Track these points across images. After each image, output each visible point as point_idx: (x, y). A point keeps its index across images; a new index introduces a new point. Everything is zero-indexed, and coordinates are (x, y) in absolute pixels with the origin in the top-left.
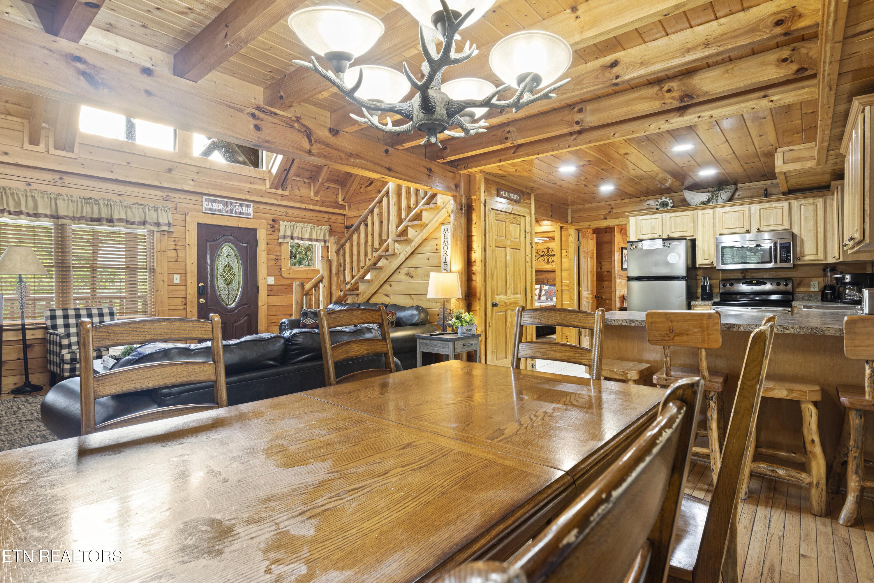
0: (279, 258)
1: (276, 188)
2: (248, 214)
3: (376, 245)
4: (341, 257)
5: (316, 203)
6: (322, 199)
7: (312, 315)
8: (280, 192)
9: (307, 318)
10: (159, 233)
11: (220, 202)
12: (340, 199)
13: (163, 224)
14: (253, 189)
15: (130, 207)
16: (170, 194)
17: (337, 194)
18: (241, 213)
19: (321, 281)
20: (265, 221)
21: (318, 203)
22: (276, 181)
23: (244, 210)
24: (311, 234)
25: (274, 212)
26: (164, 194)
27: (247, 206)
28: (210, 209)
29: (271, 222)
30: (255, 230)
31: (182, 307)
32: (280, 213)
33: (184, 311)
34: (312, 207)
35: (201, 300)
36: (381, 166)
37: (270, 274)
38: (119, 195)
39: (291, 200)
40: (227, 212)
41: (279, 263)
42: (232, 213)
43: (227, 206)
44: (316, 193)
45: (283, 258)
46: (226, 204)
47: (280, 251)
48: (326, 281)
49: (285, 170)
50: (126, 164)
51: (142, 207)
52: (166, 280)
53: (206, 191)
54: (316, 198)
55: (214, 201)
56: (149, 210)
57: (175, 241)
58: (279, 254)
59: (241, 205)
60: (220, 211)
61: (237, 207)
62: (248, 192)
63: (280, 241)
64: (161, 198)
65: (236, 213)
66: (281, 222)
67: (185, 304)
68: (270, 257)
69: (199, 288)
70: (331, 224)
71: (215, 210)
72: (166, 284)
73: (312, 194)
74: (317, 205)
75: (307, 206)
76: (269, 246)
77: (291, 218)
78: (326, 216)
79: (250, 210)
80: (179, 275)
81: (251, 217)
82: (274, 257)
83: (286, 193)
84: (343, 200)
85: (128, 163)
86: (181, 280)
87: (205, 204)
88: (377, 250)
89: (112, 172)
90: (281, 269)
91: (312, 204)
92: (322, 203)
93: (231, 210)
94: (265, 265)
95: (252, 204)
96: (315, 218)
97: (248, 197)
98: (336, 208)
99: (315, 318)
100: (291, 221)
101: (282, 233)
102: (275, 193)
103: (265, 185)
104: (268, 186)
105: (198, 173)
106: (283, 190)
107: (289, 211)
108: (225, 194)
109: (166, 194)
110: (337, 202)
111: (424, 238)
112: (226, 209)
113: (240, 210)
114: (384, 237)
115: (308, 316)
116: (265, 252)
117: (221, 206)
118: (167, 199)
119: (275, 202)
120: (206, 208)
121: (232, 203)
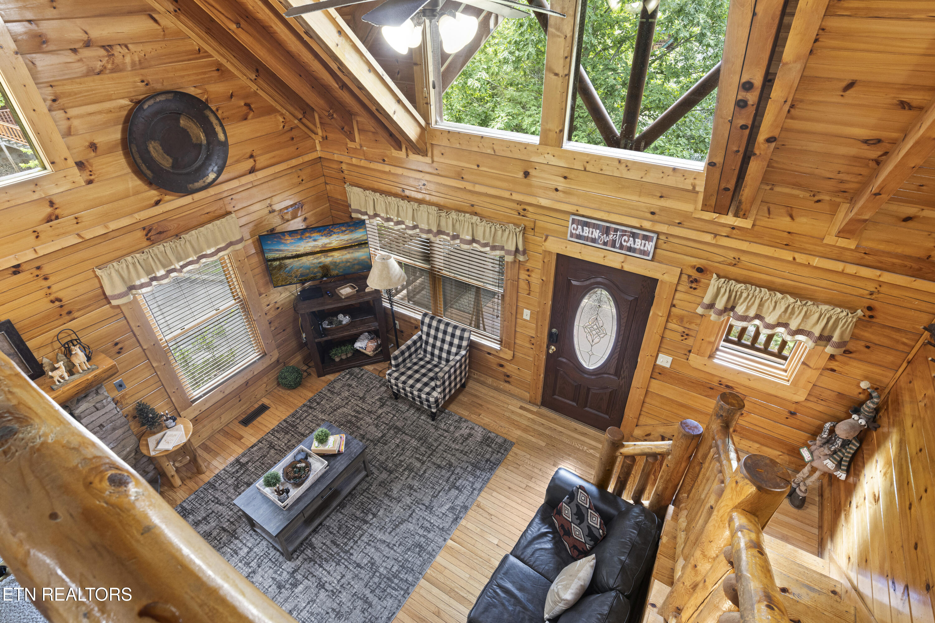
0: (690, 333)
1: (719, 212)
2: (645, 252)
6: (870, 245)
8: (730, 219)
11: (596, 227)
14: (663, 209)
18: (630, 249)
20: (680, 269)
22: (712, 198)
23: (638, 244)
25: (707, 255)
27: (646, 238)
28: (579, 237)
29: (694, 272)
30: (655, 281)
32: (720, 259)
33: (531, 351)
35: (552, 347)
38: (473, 206)
40: (605, 244)
41: (689, 341)
42: (614, 246)
43: (607, 235)
45: (700, 335)
46: (606, 232)
47: (699, 325)
50: (475, 167)
55: (587, 224)
56: (497, 230)
57: (528, 271)
58: (694, 326)
59: (634, 236)
60: (594, 241)
61: (626, 238)
62: (651, 214)
63: (700, 310)
64: (516, 213)
65: (621, 247)
66: (716, 275)
67: (533, 344)
68: (672, 326)
69: (550, 333)
71: (587, 238)
72: (514, 317)
79: (650, 246)
80: (530, 311)
81: (650, 257)
82: (681, 329)
83: (745, 222)
85: (478, 166)
86: (531, 318)
87: (571, 227)
89: (462, 179)
90: (691, 350)
91: (823, 255)
93: (614, 242)
94: (659, 338)
95: (655, 236)
97: (651, 224)
103: (693, 202)
104: (699, 205)
105: (565, 178)
106: (736, 215)
109: (523, 207)
112: (605, 238)
113: (631, 243)
116: (665, 318)
117: (597, 234)
118: (524, 215)
119: (707, 239)
120: (572, 233)
121: (616, 230)
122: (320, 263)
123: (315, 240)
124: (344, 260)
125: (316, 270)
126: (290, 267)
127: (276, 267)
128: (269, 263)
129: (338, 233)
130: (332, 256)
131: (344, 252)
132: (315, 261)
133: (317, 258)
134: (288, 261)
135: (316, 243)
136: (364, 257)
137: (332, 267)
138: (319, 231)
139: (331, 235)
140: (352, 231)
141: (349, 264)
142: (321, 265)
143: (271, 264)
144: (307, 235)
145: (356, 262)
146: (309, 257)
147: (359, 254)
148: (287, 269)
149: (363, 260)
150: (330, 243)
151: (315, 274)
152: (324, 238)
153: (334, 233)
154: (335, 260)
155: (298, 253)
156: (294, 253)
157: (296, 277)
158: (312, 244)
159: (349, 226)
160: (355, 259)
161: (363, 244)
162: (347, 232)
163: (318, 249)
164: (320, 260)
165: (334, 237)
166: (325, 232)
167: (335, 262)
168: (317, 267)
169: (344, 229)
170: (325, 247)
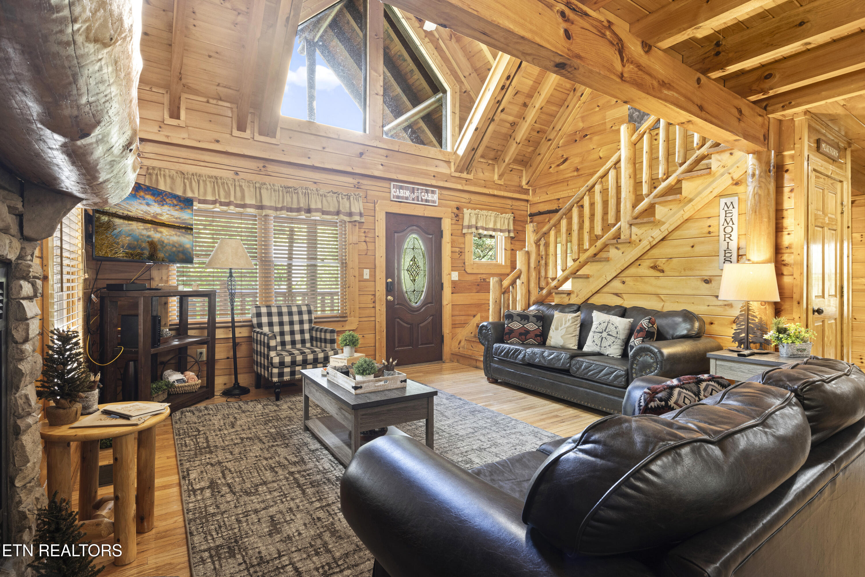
0: (462, 250)
1: (461, 172)
2: (434, 202)
3: (598, 230)
4: (542, 248)
5: (499, 187)
6: (506, 183)
7: (519, 318)
8: (464, 175)
9: (512, 321)
10: (350, 224)
11: (407, 188)
12: (524, 183)
13: (355, 214)
14: (438, 173)
15: (325, 196)
16: (361, 181)
17: (521, 177)
18: (427, 201)
19: (519, 277)
20: (450, 210)
21: (502, 187)
22: (462, 163)
23: (430, 197)
24: (495, 223)
25: (458, 199)
26: (355, 181)
27: (433, 192)
28: (398, 197)
29: (455, 211)
30: (440, 219)
31: (371, 306)
32: (464, 200)
33: (373, 310)
34: (496, 192)
35: (389, 297)
36: (694, 103)
37: (454, 268)
38: (315, 183)
39: (475, 185)
40: (413, 199)
41: (462, 257)
42: (418, 201)
43: (414, 193)
44: (501, 176)
45: (466, 250)
46: (413, 191)
47: (464, 243)
48: (523, 277)
49: (473, 149)
50: (321, 149)
51: (336, 195)
52: (357, 275)
53: (394, 177)
54: (500, 182)
55: (401, 188)
56: (342, 199)
57: (365, 232)
58: (462, 246)
59: (427, 191)
60: (407, 198)
61: (423, 194)
62: (434, 176)
63: (465, 231)
64: (352, 186)
65: (422, 200)
66: (465, 210)
67: (374, 302)
68: (454, 249)
69: (387, 283)
70: (514, 211)
71: (402, 198)
72: (357, 279)
73: (496, 177)
74: (500, 190)
75: (491, 192)
76: (454, 237)
77: (474, 206)
78: (509, 202)
79: (436, 197)
80: (368, 270)
81: (437, 204)
82: (458, 250)
83: (470, 177)
84: (527, 184)
85: (324, 148)
86: (370, 275)
87: (393, 190)
88: (598, 238)
89: (309, 158)
90: (464, 263)
91: (496, 189)
92: (506, 187)
93: (418, 197)
94: (450, 259)
95: (437, 190)
96: (498, 205)
97: (434, 183)
98: (519, 192)
99: (522, 322)
100: (475, 209)
101: (466, 223)
102: (460, 178)
103: (450, 167)
104: (453, 170)
105: (387, 156)
106: (468, 173)
107: (474, 197)
108: (412, 179)
109: (357, 181)
110: (521, 186)
111: (685, 217)
112: (413, 196)
113: (426, 197)
114: (611, 219)
115: (514, 319)
116: (450, 244)
117: (408, 193)
118: (358, 187)
119: (459, 187)
120: (394, 196)
121: (418, 189)
122: (149, 237)
123: (148, 204)
124: (171, 242)
125: (144, 245)
126: (118, 230)
127: (104, 224)
128: (97, 215)
129: (170, 205)
130: (161, 232)
131: (172, 232)
132: (144, 232)
133: (146, 229)
134: (117, 221)
135: (148, 208)
136: (188, 246)
137: (159, 247)
138: (153, 195)
139: (163, 205)
140: (181, 209)
141: (174, 249)
142: (149, 240)
143: (99, 218)
144: (142, 194)
145: (181, 249)
146: (140, 224)
147: (185, 240)
148: (116, 231)
149: (187, 249)
150: (161, 215)
151: (142, 249)
152: (156, 205)
153: (167, 204)
154: (163, 239)
155: (130, 213)
156: (126, 213)
157: (123, 247)
158: (145, 208)
159: (180, 201)
160: (180, 245)
161: (188, 229)
162: (177, 207)
163: (149, 218)
164: (149, 233)
165: (166, 208)
166: (159, 198)
167: (163, 242)
168: (144, 241)
169: (175, 202)
170: (156, 218)
